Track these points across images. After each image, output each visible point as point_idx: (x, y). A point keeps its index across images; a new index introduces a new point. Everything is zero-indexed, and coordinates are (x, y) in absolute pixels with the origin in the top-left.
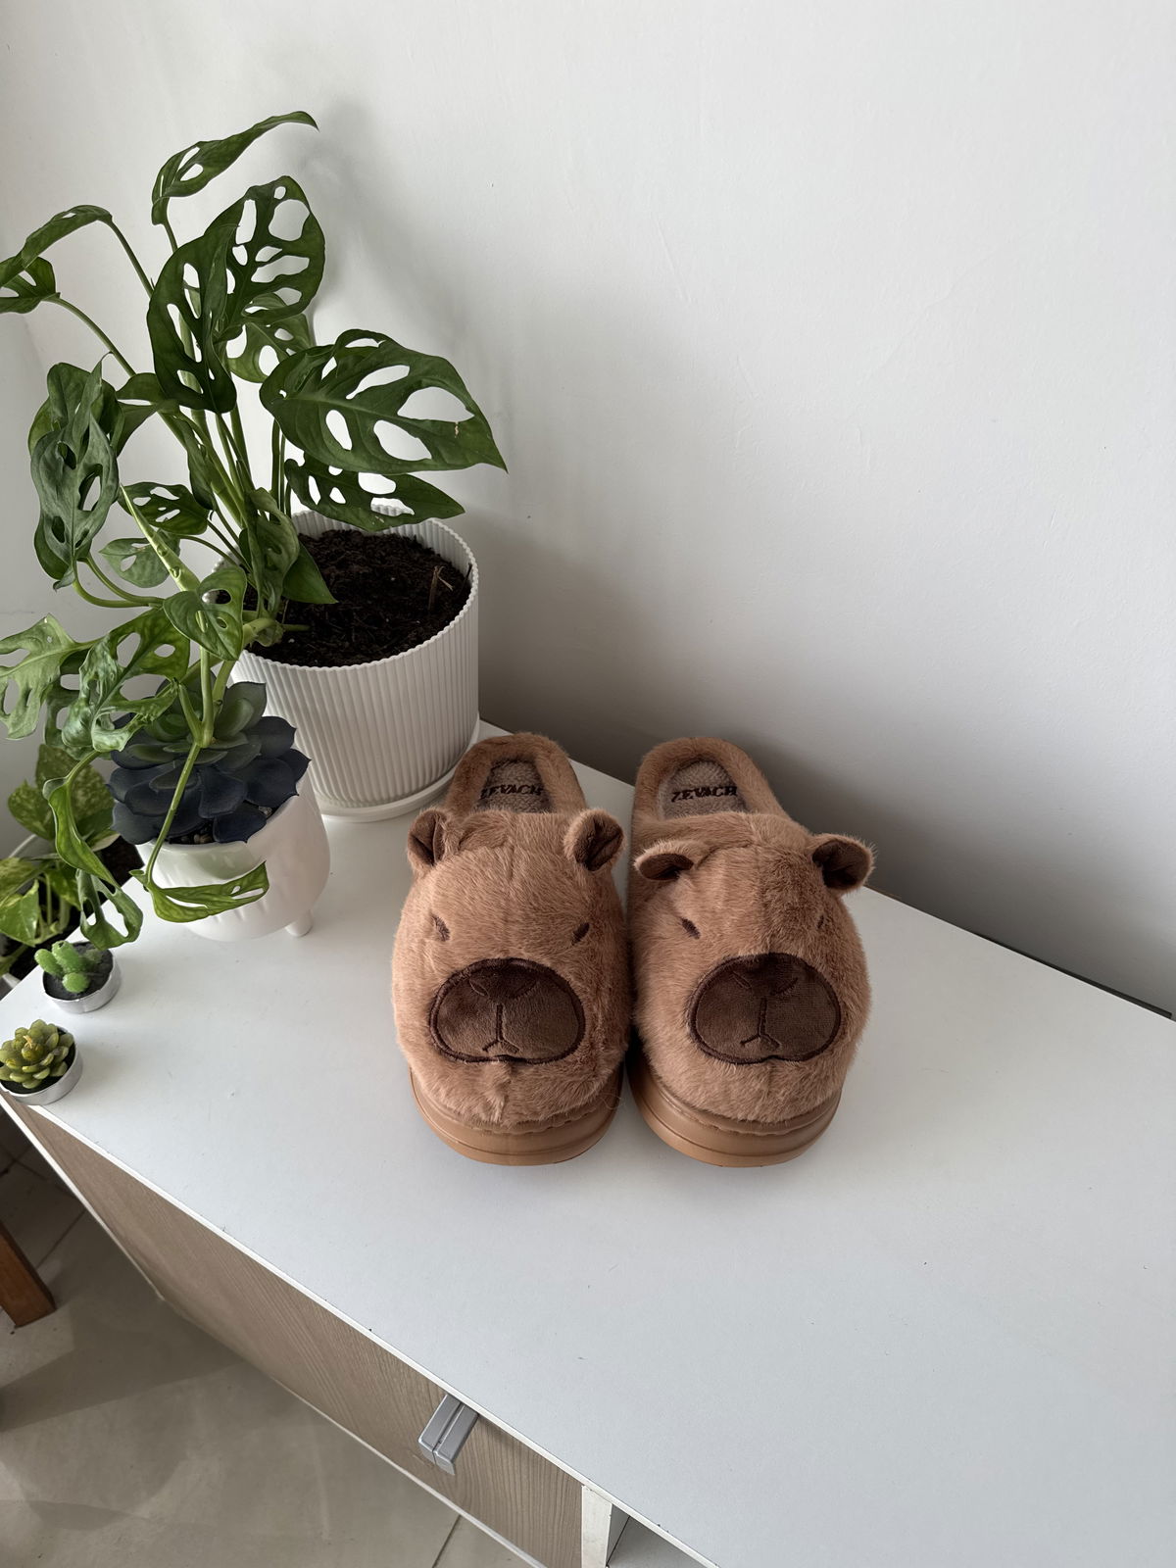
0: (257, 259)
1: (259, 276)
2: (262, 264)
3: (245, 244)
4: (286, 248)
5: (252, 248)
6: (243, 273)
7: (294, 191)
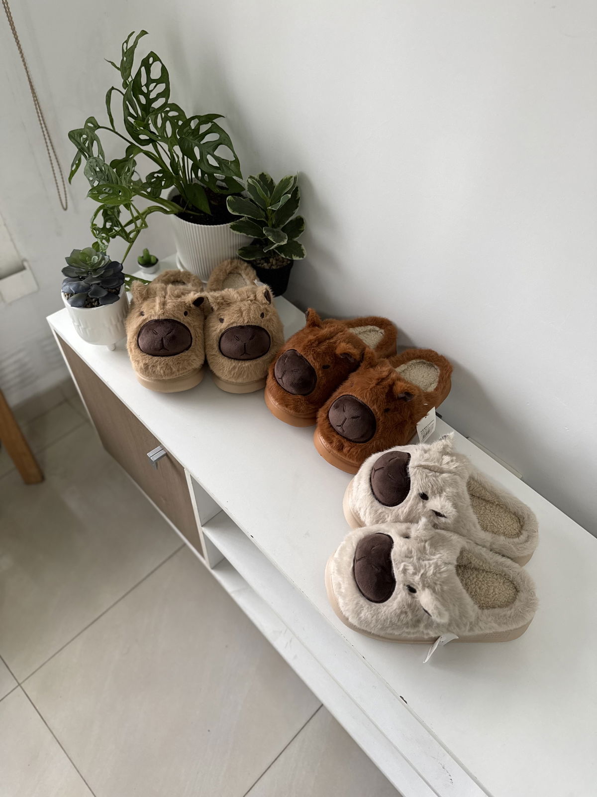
0: (150, 90)
1: (153, 95)
2: (152, 91)
3: (145, 85)
4: (158, 82)
5: (147, 85)
6: (147, 96)
7: (156, 59)
